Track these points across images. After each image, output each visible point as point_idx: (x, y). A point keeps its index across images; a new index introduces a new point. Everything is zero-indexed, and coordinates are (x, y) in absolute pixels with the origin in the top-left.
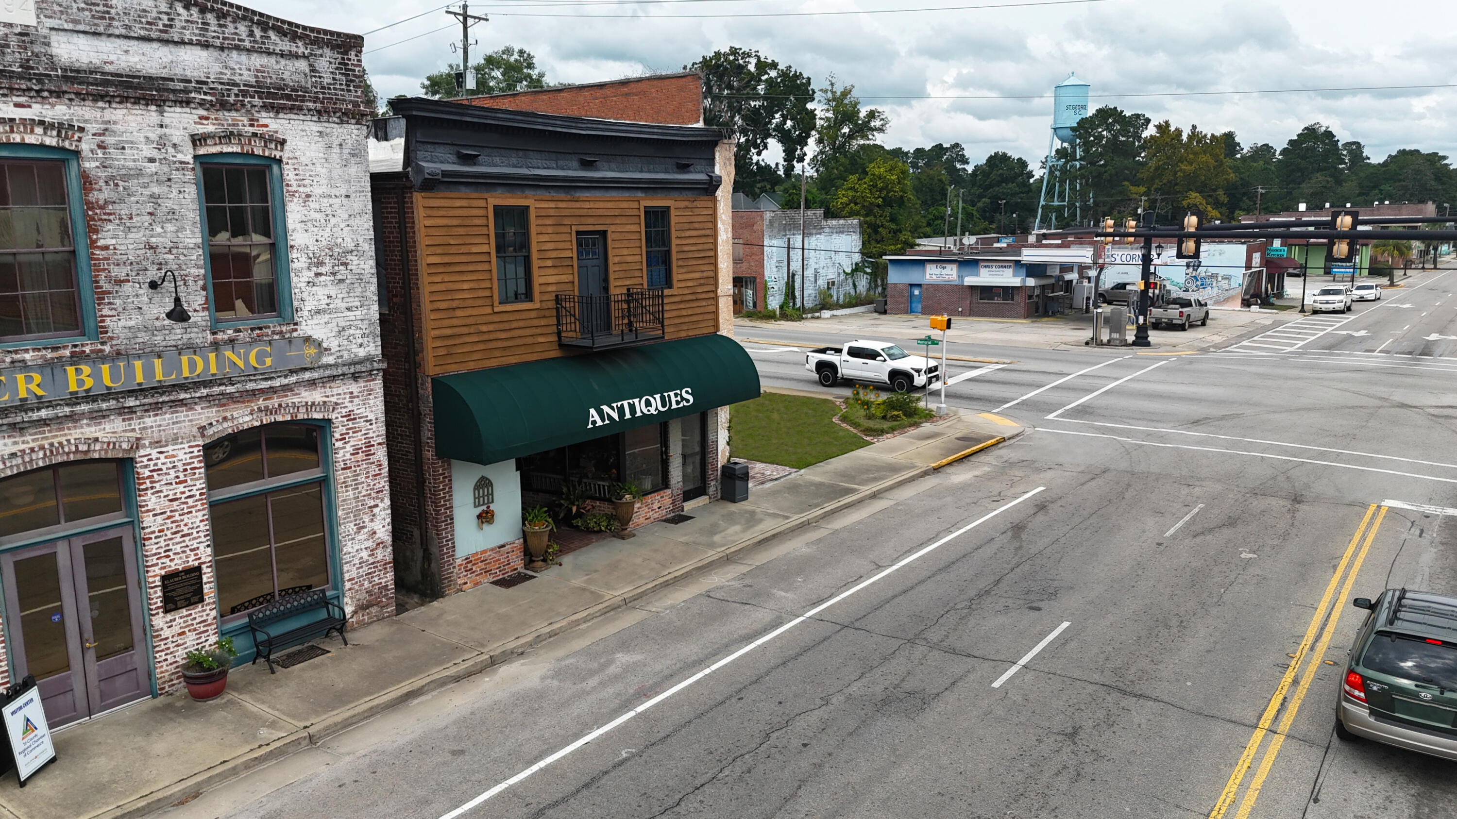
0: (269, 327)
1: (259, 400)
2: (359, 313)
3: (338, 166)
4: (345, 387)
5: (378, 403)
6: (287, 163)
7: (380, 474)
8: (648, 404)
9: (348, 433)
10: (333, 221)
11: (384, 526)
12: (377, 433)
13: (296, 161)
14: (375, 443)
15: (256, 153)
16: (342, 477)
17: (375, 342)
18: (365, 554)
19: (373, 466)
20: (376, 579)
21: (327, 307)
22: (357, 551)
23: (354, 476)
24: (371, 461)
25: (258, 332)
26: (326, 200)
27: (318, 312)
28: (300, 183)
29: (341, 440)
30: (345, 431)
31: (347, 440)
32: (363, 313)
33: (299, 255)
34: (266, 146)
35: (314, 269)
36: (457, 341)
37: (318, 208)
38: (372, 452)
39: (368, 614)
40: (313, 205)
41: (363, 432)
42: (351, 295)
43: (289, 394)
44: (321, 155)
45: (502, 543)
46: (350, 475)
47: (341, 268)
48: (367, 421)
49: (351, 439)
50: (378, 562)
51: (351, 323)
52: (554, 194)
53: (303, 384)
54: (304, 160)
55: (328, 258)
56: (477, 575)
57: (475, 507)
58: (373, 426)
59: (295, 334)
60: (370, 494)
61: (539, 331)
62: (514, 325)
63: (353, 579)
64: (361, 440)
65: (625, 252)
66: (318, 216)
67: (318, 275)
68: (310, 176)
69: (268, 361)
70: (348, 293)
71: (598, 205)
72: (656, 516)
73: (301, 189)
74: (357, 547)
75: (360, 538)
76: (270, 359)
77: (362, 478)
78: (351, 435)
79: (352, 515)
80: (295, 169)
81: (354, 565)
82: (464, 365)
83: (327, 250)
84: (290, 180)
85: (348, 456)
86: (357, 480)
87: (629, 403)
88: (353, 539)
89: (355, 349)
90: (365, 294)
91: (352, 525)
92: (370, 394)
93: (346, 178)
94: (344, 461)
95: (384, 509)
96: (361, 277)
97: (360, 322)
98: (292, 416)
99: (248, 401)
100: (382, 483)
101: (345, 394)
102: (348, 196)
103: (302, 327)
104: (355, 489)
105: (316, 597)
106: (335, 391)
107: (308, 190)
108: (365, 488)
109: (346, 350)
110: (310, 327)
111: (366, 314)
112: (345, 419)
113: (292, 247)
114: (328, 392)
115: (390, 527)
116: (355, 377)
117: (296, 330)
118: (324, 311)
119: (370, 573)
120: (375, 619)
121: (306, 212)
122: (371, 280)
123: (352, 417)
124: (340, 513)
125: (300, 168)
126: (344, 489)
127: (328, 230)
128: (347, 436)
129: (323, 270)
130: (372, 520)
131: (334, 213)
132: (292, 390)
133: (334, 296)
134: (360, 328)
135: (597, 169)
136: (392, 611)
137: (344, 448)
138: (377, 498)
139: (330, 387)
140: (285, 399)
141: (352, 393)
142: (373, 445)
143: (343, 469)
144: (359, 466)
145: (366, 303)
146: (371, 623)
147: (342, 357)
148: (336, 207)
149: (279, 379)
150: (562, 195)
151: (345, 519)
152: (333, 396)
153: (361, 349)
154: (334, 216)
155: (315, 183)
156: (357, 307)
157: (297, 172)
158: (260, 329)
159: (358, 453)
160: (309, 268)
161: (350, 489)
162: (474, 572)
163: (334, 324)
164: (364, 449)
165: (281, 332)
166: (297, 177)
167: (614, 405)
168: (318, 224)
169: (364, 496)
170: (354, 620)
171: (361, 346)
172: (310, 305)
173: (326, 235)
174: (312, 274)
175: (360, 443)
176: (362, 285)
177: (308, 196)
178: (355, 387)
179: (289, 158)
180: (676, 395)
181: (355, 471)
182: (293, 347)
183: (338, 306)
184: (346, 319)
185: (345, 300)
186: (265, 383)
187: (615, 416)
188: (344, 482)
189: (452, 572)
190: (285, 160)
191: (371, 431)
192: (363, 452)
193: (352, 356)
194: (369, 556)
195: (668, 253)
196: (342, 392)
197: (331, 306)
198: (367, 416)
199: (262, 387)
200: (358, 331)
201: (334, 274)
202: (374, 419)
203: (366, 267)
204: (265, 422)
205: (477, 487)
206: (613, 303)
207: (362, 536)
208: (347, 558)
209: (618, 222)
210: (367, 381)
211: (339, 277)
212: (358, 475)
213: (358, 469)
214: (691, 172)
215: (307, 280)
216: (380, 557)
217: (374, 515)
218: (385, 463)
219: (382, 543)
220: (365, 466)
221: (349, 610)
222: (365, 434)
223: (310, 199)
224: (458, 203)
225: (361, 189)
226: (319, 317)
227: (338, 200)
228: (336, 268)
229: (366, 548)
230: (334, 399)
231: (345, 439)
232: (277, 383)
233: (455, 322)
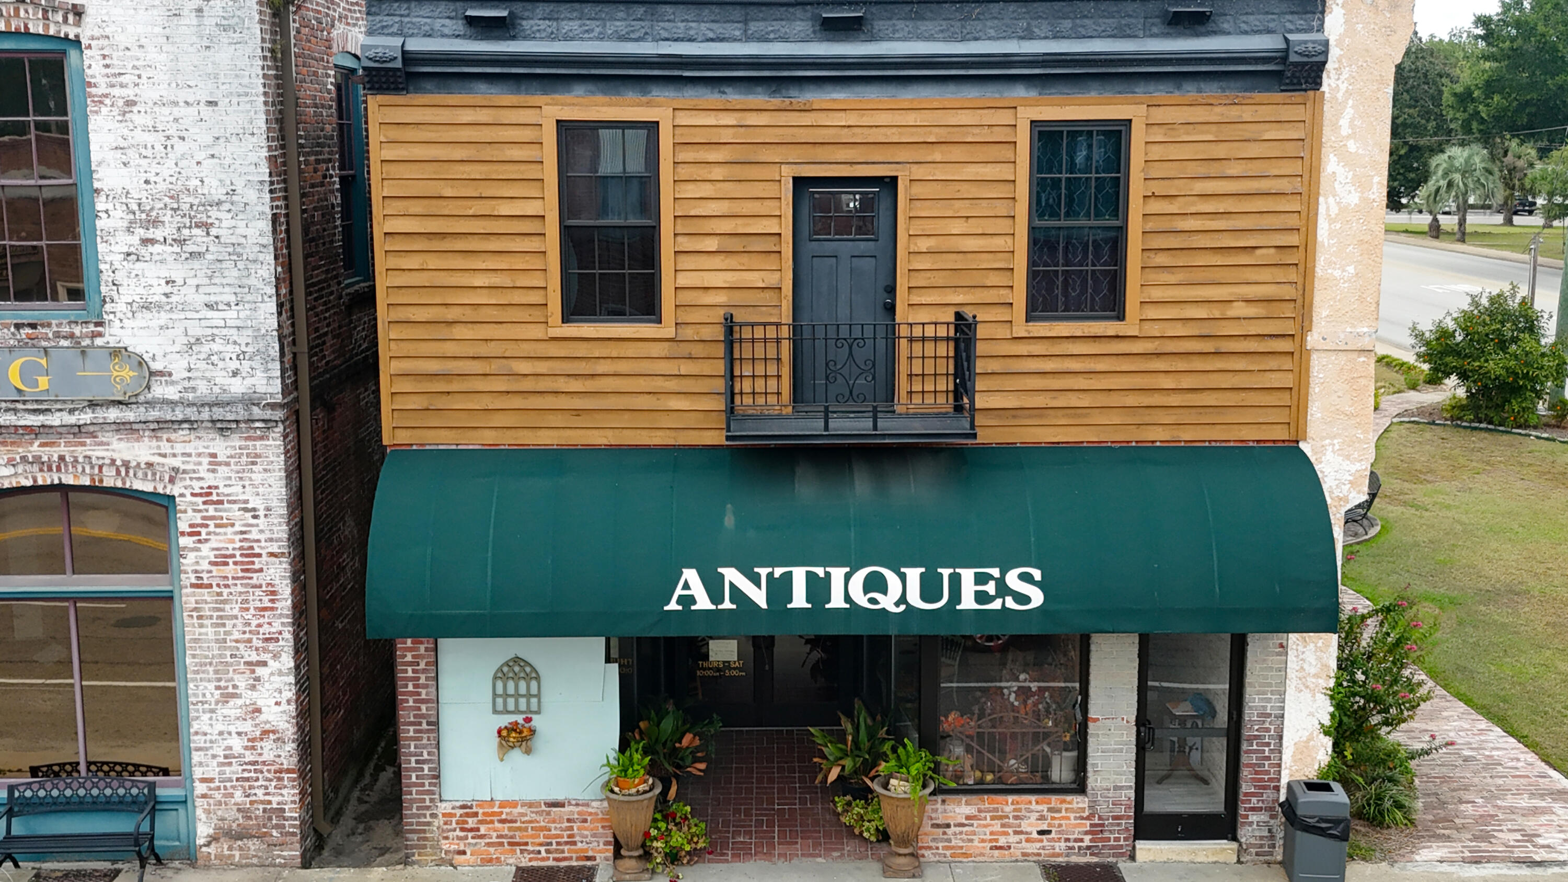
0: (49, 325)
1: (31, 444)
2: (232, 314)
3: (191, 49)
4: (200, 444)
5: (271, 481)
6: (89, 47)
7: (272, 609)
8: (875, 584)
9: (207, 526)
10: (180, 147)
11: (277, 704)
12: (268, 535)
13: (106, 42)
14: (264, 552)
15: (31, 31)
16: (193, 599)
17: (267, 370)
18: (237, 744)
19: (258, 592)
20: (260, 792)
21: (164, 299)
22: (221, 733)
23: (216, 602)
24: (254, 581)
25: (29, 331)
26: (166, 110)
27: (147, 307)
28: (114, 80)
29: (191, 534)
30: (199, 521)
31: (204, 536)
32: (242, 315)
33: (110, 206)
34: (46, 18)
35: (140, 232)
36: (455, 386)
37: (150, 124)
38: (257, 566)
39: (241, 849)
40: (139, 119)
41: (238, 528)
42: (215, 281)
43: (88, 441)
44: (158, 30)
45: (560, 797)
46: (209, 599)
47: (196, 231)
48: (246, 510)
49: (212, 537)
50: (264, 763)
51: (215, 331)
52: (734, 97)
53: (107, 427)
54: (122, 39)
55: (169, 213)
56: (488, 844)
57: (495, 711)
58: (261, 521)
59: (99, 341)
60: (250, 641)
61: (672, 385)
62: (602, 368)
63: (211, 780)
64: (232, 541)
65: (957, 227)
66: (150, 138)
67: (145, 242)
68: (134, 67)
69: (43, 382)
70: (210, 278)
71: (867, 120)
72: (1032, 848)
73: (116, 91)
74: (219, 727)
75: (226, 712)
76: (46, 378)
77: (234, 609)
78: (212, 528)
79: (211, 669)
80: (104, 57)
81: (214, 757)
82: (471, 433)
83: (167, 199)
84: (93, 76)
85: (205, 566)
86: (223, 610)
87: (810, 576)
88: (212, 711)
89: (222, 379)
90: (245, 281)
91: (211, 686)
92: (253, 463)
93: (210, 69)
94: (196, 572)
95: (280, 673)
96: (239, 249)
97: (234, 331)
98: (93, 480)
99: (13, 443)
100: (277, 626)
101: (199, 455)
102: (210, 103)
103: (113, 331)
104: (217, 625)
105: (135, 791)
106: (179, 448)
107: (129, 93)
108: (240, 628)
109: (203, 378)
110: (129, 332)
111: (248, 318)
112: (200, 500)
113: (97, 191)
114: (166, 447)
115: (293, 707)
116: (223, 428)
117: (100, 335)
118: (160, 307)
119: (247, 779)
120: (255, 861)
121: (126, 132)
122: (261, 257)
123: (214, 498)
124: (188, 661)
125: (115, 55)
126: (195, 621)
127: (170, 163)
128: (204, 531)
129: (158, 234)
130: (253, 688)
131: (184, 134)
132: (93, 435)
133: (180, 281)
134: (235, 343)
135: (873, 38)
136: (293, 858)
137: (198, 550)
138: (265, 650)
139: (168, 440)
140: (80, 449)
141: (214, 455)
142: (259, 555)
143: (193, 586)
144: (227, 586)
145: (249, 298)
146: (247, 866)
147: (194, 389)
148: (185, 123)
149: (58, 414)
150: (759, 98)
151: (197, 672)
152: (174, 455)
153: (237, 381)
154: (183, 139)
155: (144, 79)
156: (228, 305)
157: (108, 61)
158: (33, 326)
159: (226, 564)
160: (129, 230)
161: (207, 622)
162: (482, 837)
163: (179, 331)
164: (239, 559)
165: (72, 336)
166: (108, 71)
167: (763, 572)
168: (149, 153)
169: (237, 641)
170: (212, 849)
171: (235, 374)
172: (130, 292)
173: (166, 173)
174: (135, 240)
175: (230, 546)
176: (241, 265)
177: (130, 103)
178: (221, 446)
179: (93, 38)
180: (981, 579)
181: (220, 594)
182: (87, 362)
183: (189, 299)
184: (203, 323)
185: (201, 290)
186: (33, 417)
187: (759, 597)
188: (195, 609)
189: (429, 824)
190: (84, 42)
191: (254, 529)
192: (235, 563)
193: (216, 390)
194: (246, 748)
195: (1122, 230)
196: (193, 452)
197: (174, 299)
198: (246, 502)
199: (29, 423)
200: (230, 348)
201: (181, 242)
202: (261, 507)
203: (248, 232)
204: (40, 482)
205: (500, 675)
206: (904, 343)
207: (232, 709)
208: (197, 741)
209: (938, 157)
210: (247, 439)
211: (190, 248)
212: (225, 602)
213: (226, 591)
214: (1214, 33)
215: (125, 249)
216: (268, 756)
217: (257, 679)
218: (285, 590)
219: (274, 732)
220: (240, 589)
221: (203, 831)
222: (242, 533)
223: (135, 109)
224: (467, 116)
225: (241, 90)
226: (147, 314)
227: (193, 111)
228: (186, 232)
229: (239, 734)
230: (176, 462)
231: (199, 534)
232: (54, 420)
233: (450, 349)
